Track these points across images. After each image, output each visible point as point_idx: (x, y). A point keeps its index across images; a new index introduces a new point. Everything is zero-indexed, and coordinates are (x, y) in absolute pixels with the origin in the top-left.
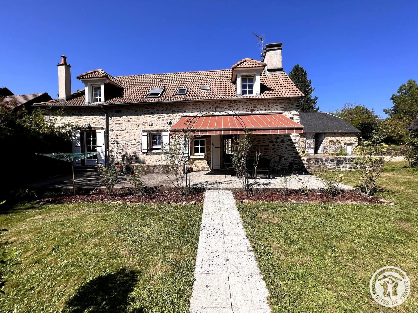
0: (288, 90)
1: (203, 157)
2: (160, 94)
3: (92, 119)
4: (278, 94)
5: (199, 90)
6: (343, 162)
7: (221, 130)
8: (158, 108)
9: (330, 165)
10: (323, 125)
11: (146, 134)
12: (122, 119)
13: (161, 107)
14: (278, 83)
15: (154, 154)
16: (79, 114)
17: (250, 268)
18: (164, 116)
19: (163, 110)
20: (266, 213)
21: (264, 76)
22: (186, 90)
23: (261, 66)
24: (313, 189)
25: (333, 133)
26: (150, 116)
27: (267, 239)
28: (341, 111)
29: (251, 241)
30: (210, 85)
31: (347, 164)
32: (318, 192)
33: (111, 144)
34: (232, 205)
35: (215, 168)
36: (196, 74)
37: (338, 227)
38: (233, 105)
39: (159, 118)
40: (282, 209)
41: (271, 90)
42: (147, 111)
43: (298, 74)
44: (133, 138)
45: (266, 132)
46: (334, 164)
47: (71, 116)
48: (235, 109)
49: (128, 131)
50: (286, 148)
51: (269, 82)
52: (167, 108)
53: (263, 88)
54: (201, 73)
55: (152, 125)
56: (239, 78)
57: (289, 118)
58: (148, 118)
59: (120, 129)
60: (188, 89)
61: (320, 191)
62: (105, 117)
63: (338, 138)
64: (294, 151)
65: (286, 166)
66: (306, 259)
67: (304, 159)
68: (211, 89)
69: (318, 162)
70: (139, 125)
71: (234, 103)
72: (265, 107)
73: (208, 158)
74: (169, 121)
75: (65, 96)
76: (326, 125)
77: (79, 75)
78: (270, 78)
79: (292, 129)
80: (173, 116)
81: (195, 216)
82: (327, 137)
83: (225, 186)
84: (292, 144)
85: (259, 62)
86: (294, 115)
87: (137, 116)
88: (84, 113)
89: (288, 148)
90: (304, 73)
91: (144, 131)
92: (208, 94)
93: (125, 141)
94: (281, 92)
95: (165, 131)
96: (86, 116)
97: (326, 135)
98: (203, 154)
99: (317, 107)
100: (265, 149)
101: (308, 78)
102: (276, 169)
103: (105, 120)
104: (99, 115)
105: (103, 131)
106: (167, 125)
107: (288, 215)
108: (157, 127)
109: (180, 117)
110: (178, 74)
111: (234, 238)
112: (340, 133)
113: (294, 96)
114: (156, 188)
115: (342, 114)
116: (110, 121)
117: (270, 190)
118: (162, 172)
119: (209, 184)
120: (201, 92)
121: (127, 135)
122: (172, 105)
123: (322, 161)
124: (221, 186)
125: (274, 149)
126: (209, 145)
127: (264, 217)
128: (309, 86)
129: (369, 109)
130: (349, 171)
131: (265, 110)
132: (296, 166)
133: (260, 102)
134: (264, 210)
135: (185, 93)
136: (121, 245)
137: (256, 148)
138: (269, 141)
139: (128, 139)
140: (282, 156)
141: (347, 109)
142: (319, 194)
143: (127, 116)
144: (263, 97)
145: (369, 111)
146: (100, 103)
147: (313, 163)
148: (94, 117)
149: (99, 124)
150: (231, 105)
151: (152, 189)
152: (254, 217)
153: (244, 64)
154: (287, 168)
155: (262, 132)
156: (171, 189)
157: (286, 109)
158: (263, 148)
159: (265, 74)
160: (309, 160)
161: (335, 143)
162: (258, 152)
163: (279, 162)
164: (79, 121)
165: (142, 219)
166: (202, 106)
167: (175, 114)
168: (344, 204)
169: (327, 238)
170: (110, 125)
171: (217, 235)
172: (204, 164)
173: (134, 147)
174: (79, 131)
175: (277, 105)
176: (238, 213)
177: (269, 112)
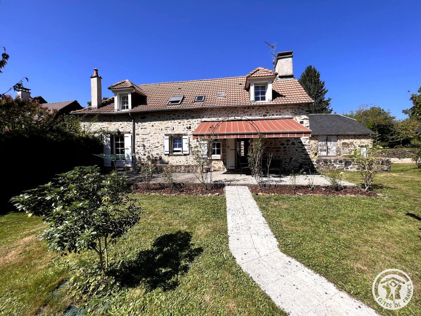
0: (299, 96)
1: (219, 158)
2: (180, 102)
3: (121, 125)
4: (289, 100)
5: (215, 97)
6: (351, 163)
7: (237, 134)
8: (179, 114)
9: (338, 166)
10: (336, 127)
11: (168, 137)
12: (147, 124)
13: (182, 113)
14: (289, 90)
15: (175, 155)
16: (109, 120)
17: (266, 232)
18: (184, 121)
19: (183, 116)
20: (277, 202)
21: (276, 83)
22: (204, 97)
23: (273, 75)
24: (319, 186)
25: (346, 135)
26: (171, 121)
27: (278, 217)
28: (356, 113)
29: (266, 218)
30: (225, 92)
31: (355, 165)
32: (324, 188)
33: (137, 147)
34: (249, 196)
35: (230, 168)
36: (212, 81)
37: (335, 211)
38: (247, 111)
39: (179, 123)
40: (290, 199)
41: (282, 96)
42: (169, 117)
43: (311, 76)
44: (156, 141)
45: (277, 136)
46: (343, 165)
47: (102, 122)
48: (249, 115)
49: (152, 135)
50: (297, 150)
51: (281, 88)
52: (187, 114)
53: (275, 95)
54: (216, 81)
55: (173, 130)
56: (252, 86)
57: (299, 122)
58: (170, 123)
59: (145, 133)
60: (205, 96)
61: (325, 187)
62: (132, 123)
63: (351, 140)
64: (304, 153)
65: (297, 167)
66: (307, 228)
67: (313, 160)
68: (227, 96)
69: (327, 163)
70: (162, 130)
71: (247, 109)
72: (277, 112)
73: (224, 159)
74: (188, 126)
75: (96, 104)
76: (340, 127)
77: (109, 86)
78: (281, 85)
79: (301, 133)
80: (192, 121)
81: (221, 203)
82: (340, 139)
83: (242, 182)
84: (302, 146)
85: (271, 71)
86: (304, 119)
87: (160, 122)
88: (114, 119)
89: (298, 150)
90: (316, 74)
91: (166, 135)
92: (224, 101)
93: (149, 144)
94: (292, 98)
95: (185, 135)
96: (116, 122)
97: (339, 137)
98: (219, 156)
99: (330, 108)
100: (276, 151)
101: (321, 79)
102: (287, 170)
103: (132, 126)
104: (127, 121)
105: (130, 135)
106: (187, 129)
107: (295, 203)
108: (178, 131)
109: (198, 122)
110: (195, 82)
111: (253, 216)
112: (354, 135)
113: (304, 102)
114: (183, 184)
115: (356, 116)
116: (136, 126)
117: (281, 186)
118: (183, 171)
119: (228, 181)
120: (217, 99)
121: (151, 138)
122: (192, 111)
123: (331, 162)
124: (238, 183)
125: (285, 151)
126: (225, 148)
127: (275, 204)
128: (322, 87)
129: (385, 111)
130: (357, 172)
131: (277, 115)
132: (306, 166)
133: (272, 108)
134: (276, 200)
135: (203, 100)
136: (171, 220)
137: (268, 150)
138: (280, 143)
139: (152, 142)
140: (293, 157)
141: (361, 110)
142: (324, 189)
143: (151, 122)
144: (275, 103)
145: (385, 112)
146: (128, 110)
147: (322, 164)
148: (123, 123)
149: (127, 129)
150: (245, 111)
151: (180, 184)
152: (267, 204)
153: (257, 73)
154: (298, 168)
155: (274, 136)
156: (196, 184)
157: (297, 114)
158: (275, 149)
159: (277, 81)
160: (318, 162)
161: (348, 145)
162: (270, 154)
163: (289, 163)
164: (109, 127)
165: (180, 205)
166: (218, 113)
167: (194, 120)
168: (344, 197)
169: (324, 217)
170: (136, 129)
171: (240, 215)
172: (220, 165)
173: (157, 149)
174: (109, 135)
175: (288, 111)
176: (255, 201)
177: (280, 117)
